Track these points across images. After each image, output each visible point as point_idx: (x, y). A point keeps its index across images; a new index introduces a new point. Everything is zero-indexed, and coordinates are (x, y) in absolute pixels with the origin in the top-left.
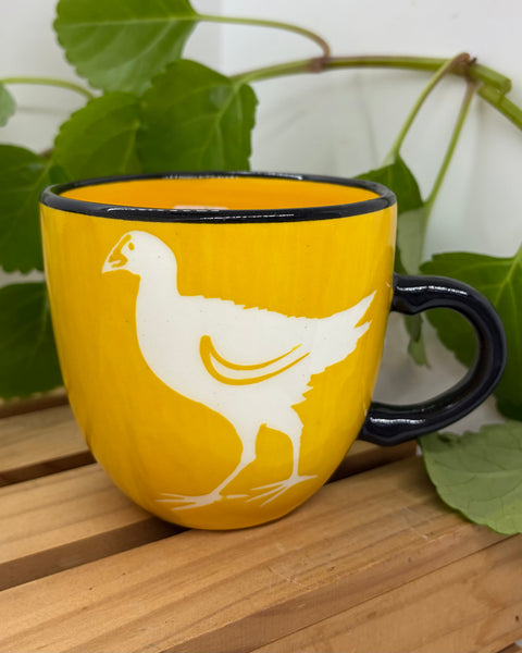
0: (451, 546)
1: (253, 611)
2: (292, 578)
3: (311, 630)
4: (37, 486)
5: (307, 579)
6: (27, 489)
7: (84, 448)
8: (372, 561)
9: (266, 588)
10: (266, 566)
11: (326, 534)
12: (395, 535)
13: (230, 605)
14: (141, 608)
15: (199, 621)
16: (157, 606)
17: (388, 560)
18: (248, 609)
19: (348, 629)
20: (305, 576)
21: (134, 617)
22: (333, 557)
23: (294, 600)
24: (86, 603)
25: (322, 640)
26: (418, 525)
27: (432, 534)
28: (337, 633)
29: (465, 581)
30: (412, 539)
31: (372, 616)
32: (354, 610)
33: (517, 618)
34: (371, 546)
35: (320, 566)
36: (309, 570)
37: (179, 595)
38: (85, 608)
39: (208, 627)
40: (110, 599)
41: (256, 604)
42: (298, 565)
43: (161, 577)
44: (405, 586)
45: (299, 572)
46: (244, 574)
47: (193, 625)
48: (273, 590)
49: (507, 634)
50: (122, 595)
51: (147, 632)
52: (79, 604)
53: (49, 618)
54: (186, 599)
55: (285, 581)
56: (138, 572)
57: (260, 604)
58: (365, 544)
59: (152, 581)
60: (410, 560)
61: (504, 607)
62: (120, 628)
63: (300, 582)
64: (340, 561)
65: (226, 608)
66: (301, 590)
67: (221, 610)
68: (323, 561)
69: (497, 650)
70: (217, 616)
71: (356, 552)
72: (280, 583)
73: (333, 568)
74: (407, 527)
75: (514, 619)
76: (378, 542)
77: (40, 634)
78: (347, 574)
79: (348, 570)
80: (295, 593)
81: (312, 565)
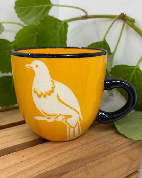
0: (121, 144)
1: (68, 162)
2: (78, 153)
3: (84, 167)
4: (10, 129)
5: (82, 153)
6: (7, 130)
7: (23, 119)
8: (100, 148)
9: (71, 156)
10: (71, 150)
11: (88, 141)
12: (105, 141)
13: (61, 160)
14: (37, 161)
15: (53, 165)
16: (41, 161)
17: (104, 148)
18: (66, 161)
19: (93, 167)
20: (82, 152)
21: (35, 164)
22: (89, 147)
23: (78, 159)
24: (22, 160)
25: (86, 170)
26: (112, 139)
27: (116, 141)
28: (91, 168)
29: (124, 154)
30: (110, 142)
31: (100, 163)
32: (94, 162)
33: (138, 163)
34: (99, 144)
35: (86, 150)
36: (83, 151)
37: (47, 158)
38: (21, 162)
39: (55, 167)
40: (28, 159)
41: (68, 160)
42: (80, 150)
43: (43, 153)
44: (109, 155)
45: (80, 151)
46: (65, 152)
47: (51, 166)
48: (73, 156)
49: (135, 168)
50: (32, 158)
51: (38, 168)
52: (20, 161)
53: (11, 165)
54: (49, 159)
55: (76, 154)
56: (36, 152)
57: (69, 160)
58: (98, 144)
59: (40, 154)
60: (110, 148)
61: (135, 160)
62: (31, 167)
63: (80, 154)
64: (91, 148)
65: (60, 161)
66: (81, 156)
67: (59, 162)
68: (86, 149)
69: (133, 172)
70: (57, 164)
71: (95, 146)
72: (75, 154)
73: (89, 150)
74: (109, 139)
75: (137, 164)
76: (101, 143)
77: (9, 169)
78: (93, 152)
79: (93, 151)
80: (79, 157)
81: (83, 149)
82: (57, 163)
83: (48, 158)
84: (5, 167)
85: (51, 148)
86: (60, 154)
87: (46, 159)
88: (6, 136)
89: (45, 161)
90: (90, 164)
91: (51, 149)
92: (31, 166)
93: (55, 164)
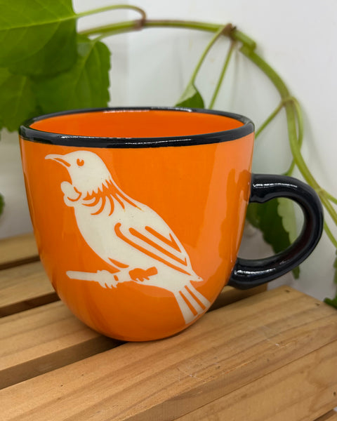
0: (295, 350)
1: (170, 397)
2: (193, 374)
3: (206, 408)
4: (20, 318)
5: (203, 375)
6: (13, 320)
8: (244, 361)
9: (177, 382)
10: (175, 367)
11: (213, 344)
12: (257, 344)
13: (155, 394)
14: (95, 397)
15: (135, 405)
16: (106, 396)
17: (255, 361)
18: (165, 396)
19: (229, 405)
20: (201, 373)
21: (92, 403)
22: (219, 360)
23: (195, 389)
24: (60, 395)
25: (213, 414)
26: (272, 337)
27: (282, 342)
28: (223, 409)
29: (302, 372)
30: (270, 346)
31: (244, 397)
32: (233, 394)
33: (335, 394)
34: (243, 351)
35: (210, 366)
36: (204, 369)
37: (120, 388)
38: (59, 399)
39: (141, 409)
40: (75, 392)
41: (171, 392)
42: (196, 366)
43: (107, 376)
44: (266, 377)
45: (197, 369)
46: (162, 372)
47: (131, 407)
48: (181, 383)
49: (328, 404)
50: (84, 388)
51: (101, 413)
52: (55, 396)
53: (36, 406)
54: (125, 391)
55: (188, 376)
56: (92, 373)
57: (174, 392)
58: (238, 350)
59: (102, 379)
60: (268, 360)
61: (327, 387)
62: (84, 411)
63: (198, 377)
64: (223, 362)
65: (152, 395)
66: (199, 382)
67: (149, 397)
68: (212, 363)
69: (322, 414)
70: (146, 401)
71: (234, 355)
72: (186, 378)
73: (219, 367)
74: (265, 338)
75: (333, 395)
76: (247, 349)
77: (31, 416)
78: (229, 371)
79: (229, 368)
80: (196, 384)
81: (205, 365)
82: (144, 400)
83: (122, 389)
84: (21, 412)
85: (127, 364)
86: (149, 378)
87: (117, 391)
88: (14, 335)
89: (116, 396)
90: (220, 400)
91: (128, 366)
92: (84, 408)
93: (140, 402)
